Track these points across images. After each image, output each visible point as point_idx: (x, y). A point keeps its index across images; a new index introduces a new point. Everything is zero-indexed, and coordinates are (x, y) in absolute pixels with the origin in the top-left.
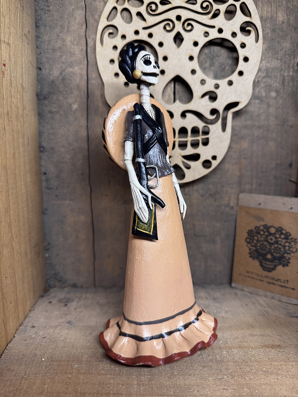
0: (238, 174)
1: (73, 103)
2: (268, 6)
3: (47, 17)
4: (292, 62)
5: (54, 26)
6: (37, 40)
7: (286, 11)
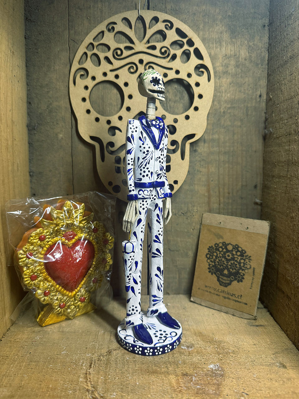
0: (206, 194)
1: (59, 133)
2: (231, 46)
3: (35, 58)
4: (255, 94)
5: (42, 65)
6: (27, 79)
7: (248, 49)
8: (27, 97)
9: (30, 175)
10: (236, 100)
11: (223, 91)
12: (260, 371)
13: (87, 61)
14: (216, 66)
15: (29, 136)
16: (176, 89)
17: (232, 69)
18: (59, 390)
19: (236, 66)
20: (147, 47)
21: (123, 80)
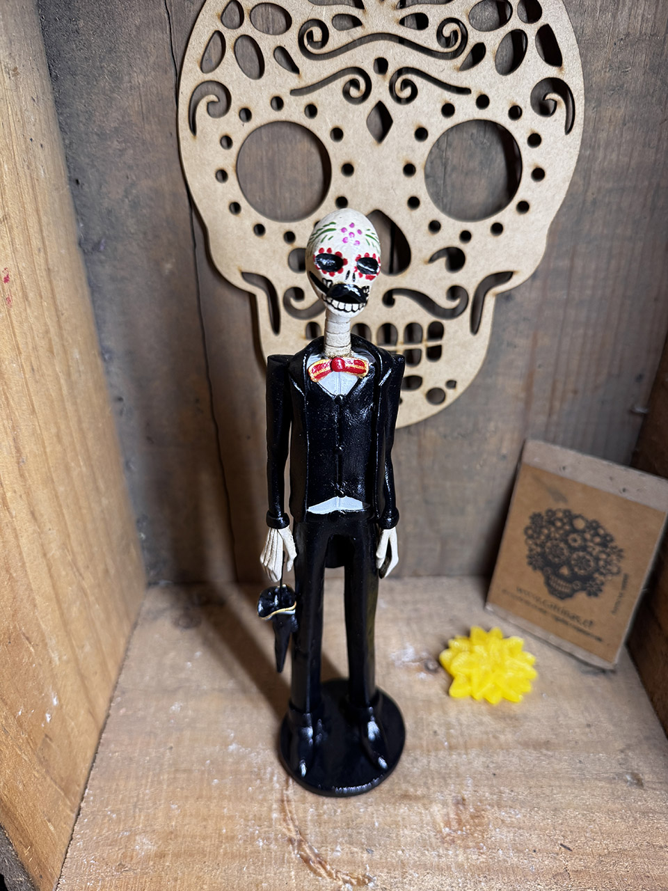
1: (163, 259)
3: (73, 50)
5: (95, 73)
8: (68, 167)
9: (104, 360)
10: (633, 169)
11: (601, 143)
12: (595, 793)
13: (224, 60)
14: (593, 68)
15: (87, 267)
16: (472, 139)
17: (636, 79)
18: (241, 839)
19: (649, 69)
20: (400, 18)
21: (328, 120)
